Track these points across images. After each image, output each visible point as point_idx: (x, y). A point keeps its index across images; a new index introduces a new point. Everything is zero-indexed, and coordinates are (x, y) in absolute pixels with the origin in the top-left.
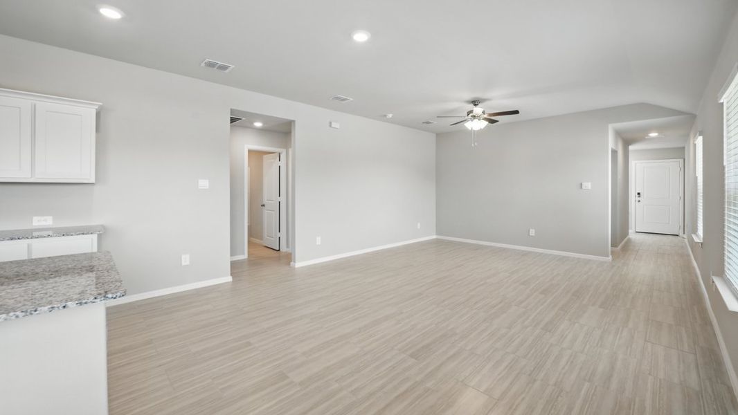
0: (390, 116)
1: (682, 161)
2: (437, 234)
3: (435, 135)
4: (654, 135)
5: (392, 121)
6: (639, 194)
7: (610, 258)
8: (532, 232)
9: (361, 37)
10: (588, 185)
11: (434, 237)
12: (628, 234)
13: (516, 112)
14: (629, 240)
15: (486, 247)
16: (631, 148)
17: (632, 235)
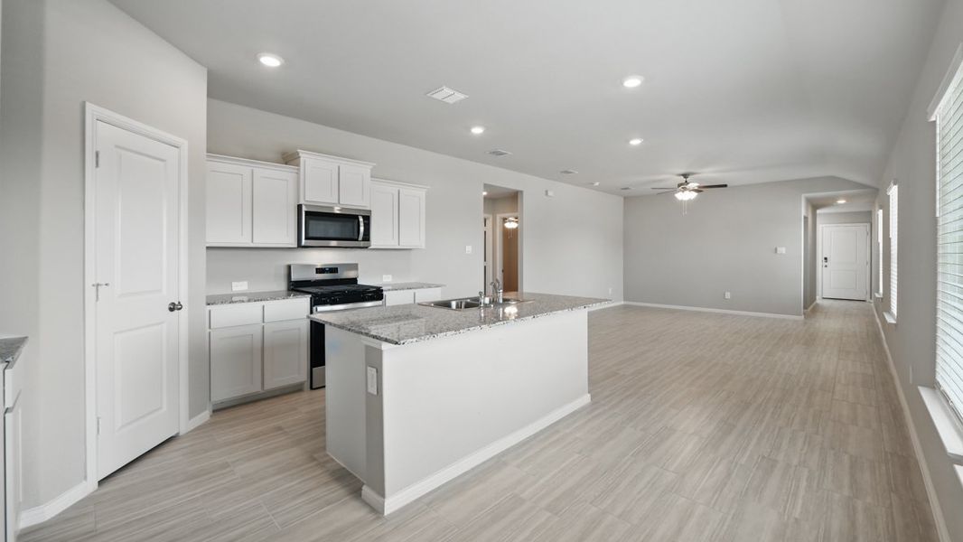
0: (597, 184)
1: (868, 225)
2: (625, 300)
3: (622, 199)
4: (842, 202)
5: (597, 189)
6: (826, 259)
7: (803, 317)
8: (728, 295)
9: (635, 142)
10: (782, 250)
11: (622, 303)
12: (815, 299)
13: (726, 186)
14: (817, 304)
15: (680, 311)
16: (818, 211)
17: (819, 300)
